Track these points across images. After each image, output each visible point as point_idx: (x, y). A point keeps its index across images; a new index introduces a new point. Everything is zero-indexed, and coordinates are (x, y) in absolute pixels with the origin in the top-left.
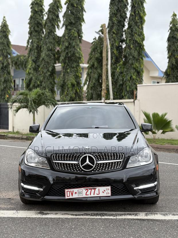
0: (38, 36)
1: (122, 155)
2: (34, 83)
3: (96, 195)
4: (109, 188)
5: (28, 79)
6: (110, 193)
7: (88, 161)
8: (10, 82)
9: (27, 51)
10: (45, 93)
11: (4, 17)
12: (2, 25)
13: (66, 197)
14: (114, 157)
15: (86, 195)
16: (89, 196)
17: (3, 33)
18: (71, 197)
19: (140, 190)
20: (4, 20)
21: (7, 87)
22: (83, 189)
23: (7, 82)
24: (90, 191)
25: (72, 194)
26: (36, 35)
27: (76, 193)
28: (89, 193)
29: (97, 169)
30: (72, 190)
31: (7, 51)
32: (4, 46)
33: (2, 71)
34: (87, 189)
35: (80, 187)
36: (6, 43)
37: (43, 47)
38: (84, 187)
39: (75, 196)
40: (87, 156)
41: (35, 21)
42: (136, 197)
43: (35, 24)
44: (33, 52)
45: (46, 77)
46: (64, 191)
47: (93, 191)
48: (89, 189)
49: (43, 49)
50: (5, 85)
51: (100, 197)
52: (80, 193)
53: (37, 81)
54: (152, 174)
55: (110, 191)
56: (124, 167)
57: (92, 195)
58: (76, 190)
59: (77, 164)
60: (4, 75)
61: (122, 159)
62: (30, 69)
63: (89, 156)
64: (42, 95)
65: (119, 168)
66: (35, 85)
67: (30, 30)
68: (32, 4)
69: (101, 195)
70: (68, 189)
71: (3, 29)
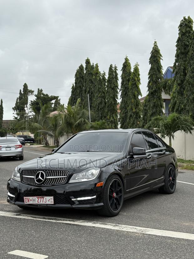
0: (185, 58)
1: (67, 173)
2: (177, 107)
3: (44, 203)
4: (52, 197)
5: (173, 103)
6: (53, 202)
7: (40, 177)
8: (160, 106)
9: (174, 75)
10: (179, 117)
11: (155, 42)
12: (153, 50)
13: (25, 203)
14: (61, 174)
15: (38, 202)
16: (40, 203)
17: (153, 58)
18: (28, 203)
19: (78, 201)
20: (155, 45)
21: (157, 112)
22: (35, 197)
23: (156, 107)
24: (40, 199)
25: (29, 201)
26: (183, 58)
27: (31, 200)
28: (39, 201)
29: (48, 182)
30: (28, 198)
31: (156, 76)
32: (154, 71)
33: (152, 96)
34: (38, 198)
35: (34, 196)
36: (156, 68)
37: (188, 69)
38: (37, 196)
39: (31, 202)
40: (40, 172)
41: (182, 43)
42: (74, 206)
43: (182, 46)
44: (178, 75)
45: (190, 101)
46: (23, 198)
47: (42, 199)
48: (40, 198)
49: (187, 72)
50: (154, 110)
51: (47, 204)
52: (34, 200)
53: (181, 104)
54: (93, 189)
55: (53, 200)
56: (67, 182)
57: (42, 203)
58: (31, 198)
59: (33, 178)
60: (154, 100)
61: (66, 176)
62: (174, 93)
63: (41, 172)
64: (176, 119)
65: (63, 183)
66: (178, 109)
67: (177, 53)
68: (181, 26)
69: (48, 203)
70: (25, 196)
71: (154, 54)
